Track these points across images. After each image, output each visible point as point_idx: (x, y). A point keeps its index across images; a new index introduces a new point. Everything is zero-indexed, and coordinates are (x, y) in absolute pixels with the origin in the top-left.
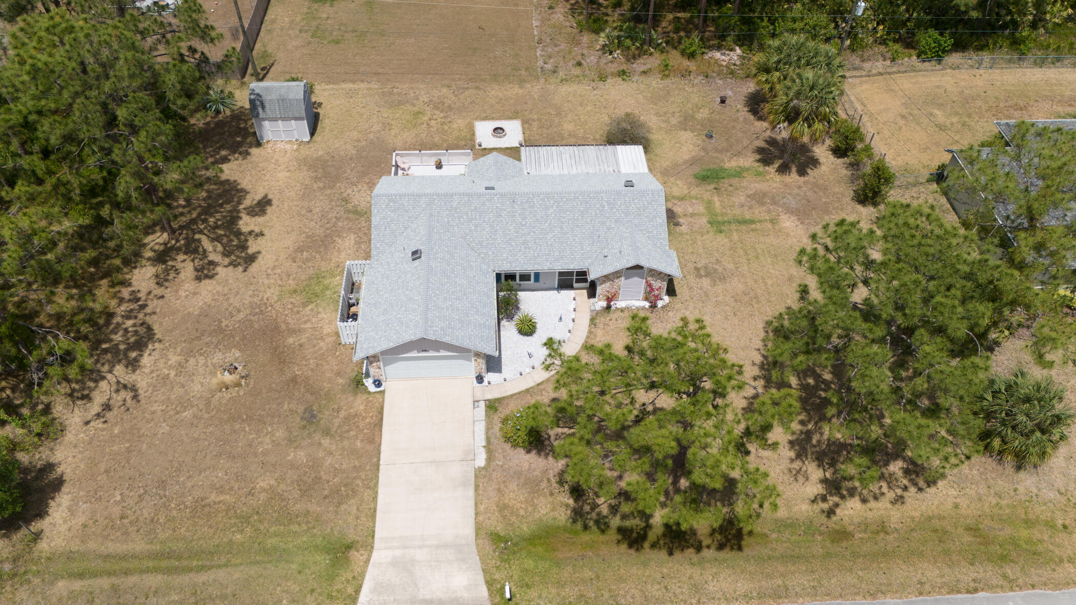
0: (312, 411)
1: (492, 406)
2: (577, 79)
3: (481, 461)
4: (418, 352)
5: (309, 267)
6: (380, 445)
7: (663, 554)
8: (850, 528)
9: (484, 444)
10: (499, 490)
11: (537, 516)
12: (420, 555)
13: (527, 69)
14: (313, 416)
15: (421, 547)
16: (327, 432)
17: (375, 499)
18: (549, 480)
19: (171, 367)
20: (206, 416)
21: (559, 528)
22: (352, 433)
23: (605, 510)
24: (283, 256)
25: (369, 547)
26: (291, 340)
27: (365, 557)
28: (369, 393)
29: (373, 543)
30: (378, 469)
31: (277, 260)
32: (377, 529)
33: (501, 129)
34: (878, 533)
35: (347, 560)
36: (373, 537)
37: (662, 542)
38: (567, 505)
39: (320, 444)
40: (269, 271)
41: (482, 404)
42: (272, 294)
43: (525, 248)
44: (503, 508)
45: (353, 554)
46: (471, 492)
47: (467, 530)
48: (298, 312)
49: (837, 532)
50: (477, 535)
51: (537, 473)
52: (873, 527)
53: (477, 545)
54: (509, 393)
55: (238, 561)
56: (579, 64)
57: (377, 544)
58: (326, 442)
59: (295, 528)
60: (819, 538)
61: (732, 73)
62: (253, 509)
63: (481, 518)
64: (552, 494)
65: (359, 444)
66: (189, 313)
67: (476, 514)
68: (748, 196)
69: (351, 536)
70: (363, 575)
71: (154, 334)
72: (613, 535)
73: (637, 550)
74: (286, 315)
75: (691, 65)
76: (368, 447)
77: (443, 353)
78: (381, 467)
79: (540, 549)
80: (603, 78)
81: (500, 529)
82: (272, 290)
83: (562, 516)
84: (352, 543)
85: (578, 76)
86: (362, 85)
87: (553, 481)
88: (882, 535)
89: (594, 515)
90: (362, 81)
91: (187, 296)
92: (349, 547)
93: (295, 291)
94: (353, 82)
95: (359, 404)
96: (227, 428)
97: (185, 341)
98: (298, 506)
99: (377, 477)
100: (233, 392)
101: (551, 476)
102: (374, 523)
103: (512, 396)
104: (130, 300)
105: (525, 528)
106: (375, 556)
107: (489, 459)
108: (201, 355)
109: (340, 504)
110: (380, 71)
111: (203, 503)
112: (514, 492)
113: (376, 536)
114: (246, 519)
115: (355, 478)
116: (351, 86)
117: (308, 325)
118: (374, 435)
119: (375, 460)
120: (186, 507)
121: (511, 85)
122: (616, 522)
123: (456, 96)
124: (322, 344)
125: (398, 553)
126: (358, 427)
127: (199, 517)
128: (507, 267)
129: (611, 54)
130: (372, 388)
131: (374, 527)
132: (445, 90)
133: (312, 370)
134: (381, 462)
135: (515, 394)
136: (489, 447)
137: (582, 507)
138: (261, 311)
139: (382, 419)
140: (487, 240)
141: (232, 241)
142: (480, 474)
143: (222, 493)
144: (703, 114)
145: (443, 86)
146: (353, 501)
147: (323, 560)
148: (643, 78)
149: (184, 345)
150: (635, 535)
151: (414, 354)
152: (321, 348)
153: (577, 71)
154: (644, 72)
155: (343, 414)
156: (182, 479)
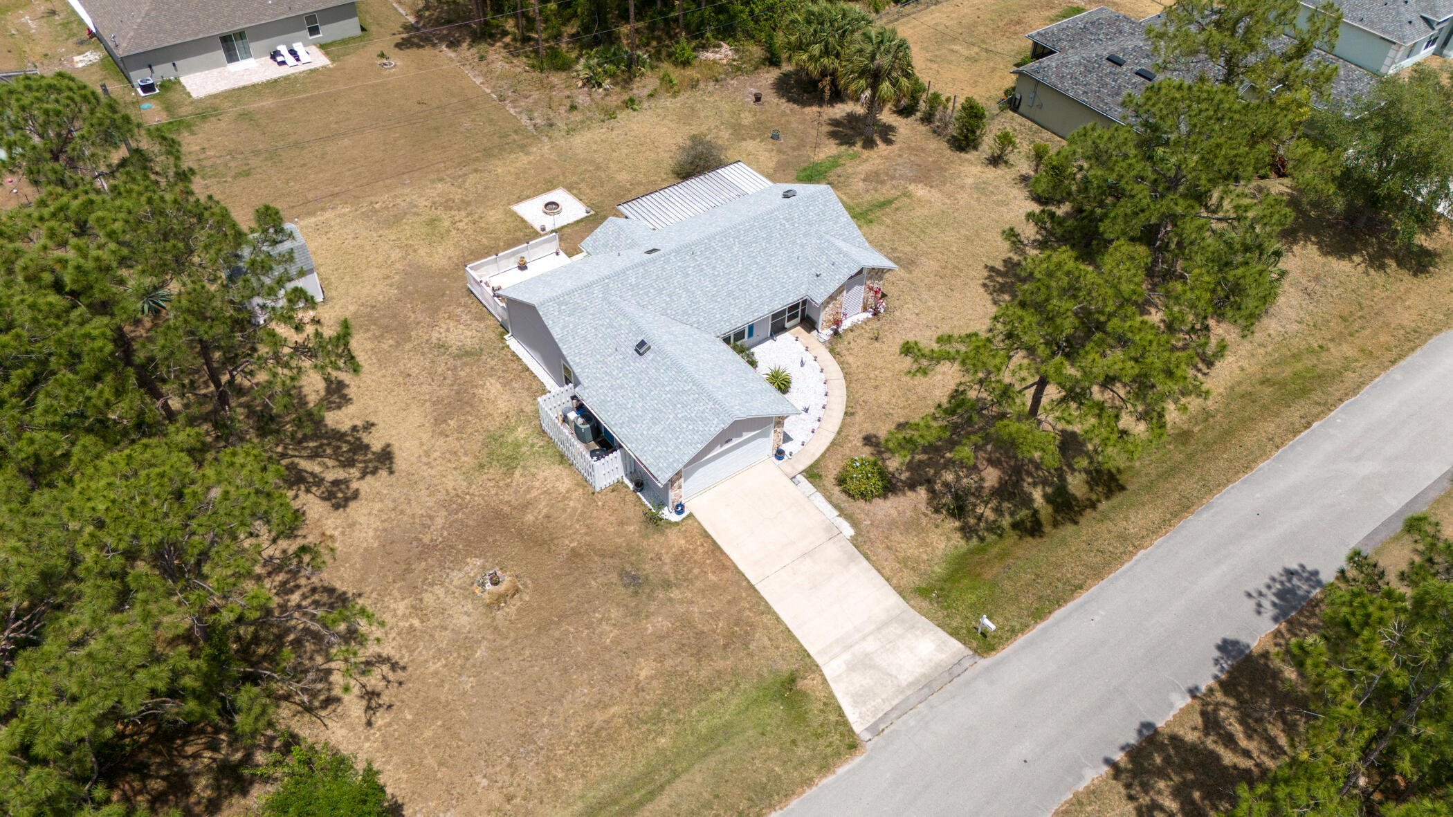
1: (813, 474)
3: (849, 531)
4: (722, 446)
6: (736, 567)
9: (837, 513)
14: (634, 578)
15: (864, 638)
16: (667, 585)
25: (813, 667)
27: (819, 679)
28: (677, 524)
29: (814, 661)
30: (756, 590)
32: (806, 646)
35: (801, 693)
36: (809, 655)
39: (670, 600)
40: (424, 459)
41: (800, 477)
42: (453, 481)
45: (801, 684)
54: (818, 455)
56: (573, 108)
58: (675, 594)
59: (717, 696)
61: (739, 69)
65: (711, 577)
67: (887, 580)
68: (864, 180)
69: (785, 668)
70: (831, 696)
75: (693, 73)
76: (725, 575)
77: (747, 435)
78: (757, 587)
80: (610, 115)
81: (918, 582)
84: (792, 674)
85: (582, 122)
87: (929, 512)
89: (982, 525)
92: (792, 680)
93: (482, 466)
95: (676, 540)
96: (545, 640)
97: (394, 582)
98: (703, 673)
99: (762, 598)
100: (516, 603)
102: (798, 642)
103: (823, 455)
105: (937, 569)
106: (827, 672)
107: (854, 523)
110: (336, 190)
112: (902, 542)
113: (811, 653)
115: (739, 612)
118: (720, 561)
119: (744, 583)
121: (513, 156)
124: (572, 504)
129: (601, 87)
131: (802, 646)
132: (439, 186)
134: (753, 582)
136: (843, 513)
139: (714, 542)
140: (690, 306)
145: (433, 181)
147: (775, 709)
148: (653, 103)
151: (718, 450)
152: (575, 509)
153: (576, 116)
154: (651, 96)
155: (667, 559)
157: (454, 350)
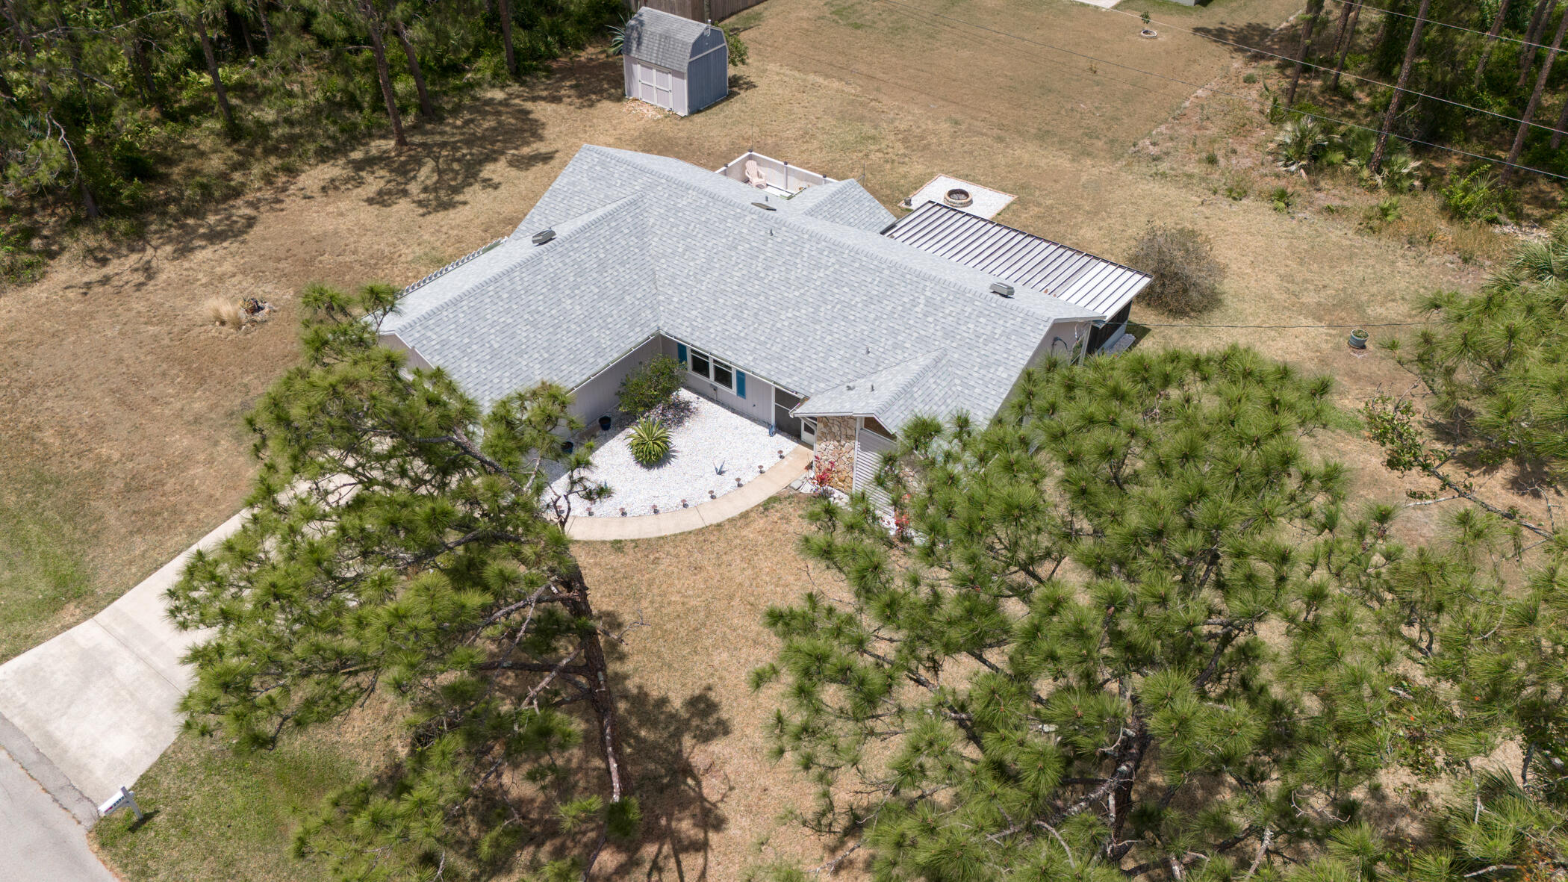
2: (1187, 181)
12: (126, 669)
13: (1113, 142)
16: (241, 435)
19: (211, 274)
20: (166, 342)
24: (482, 219)
27: (73, 620)
29: (103, 609)
30: (229, 518)
33: (966, 194)
35: (57, 609)
39: (216, 443)
40: (445, 228)
42: (412, 252)
43: (734, 317)
45: (69, 607)
56: (1212, 160)
57: (103, 616)
58: (225, 445)
59: (67, 528)
62: (60, 475)
66: (306, 231)
69: (99, 582)
70: (39, 641)
71: (247, 234)
75: (1446, 231)
79: (278, 792)
80: (1237, 194)
82: (418, 249)
83: (369, 766)
85: (1191, 176)
90: (841, 80)
91: (329, 214)
92: (78, 595)
94: (827, 76)
96: (164, 367)
97: (261, 256)
98: (100, 504)
99: (216, 525)
104: (275, 189)
108: (255, 277)
109: (138, 531)
110: (879, 76)
111: (33, 434)
113: (116, 603)
114: (41, 481)
115: (193, 510)
116: (820, 80)
120: (14, 428)
121: (1059, 153)
123: (953, 137)
125: (108, 644)
128: (684, 333)
129: (1286, 166)
132: (944, 126)
138: (376, 264)
141: (455, 179)
143: (60, 434)
145: (950, 120)
146: (154, 538)
147: (40, 591)
149: (255, 258)
153: (1197, 170)
154: (1329, 210)
156: (51, 394)
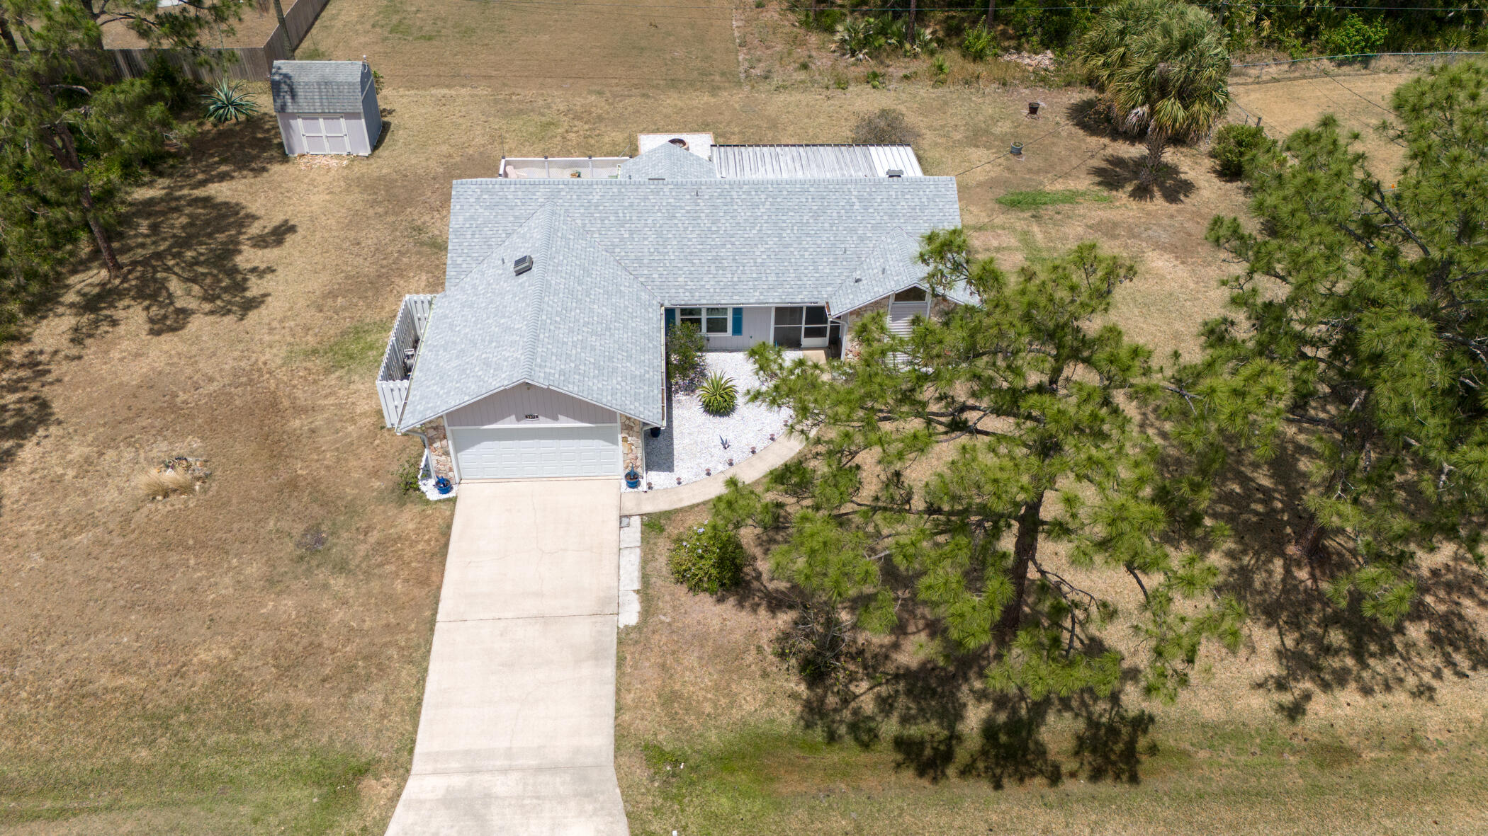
0: (318, 532)
1: (654, 524)
2: (803, 86)
3: (631, 615)
4: (518, 420)
5: (345, 318)
6: (439, 588)
7: (985, 788)
8: (1352, 742)
9: (637, 586)
10: (663, 667)
11: (736, 714)
12: (503, 786)
13: (723, 74)
14: (320, 541)
15: (505, 771)
16: (342, 567)
17: (421, 681)
18: (759, 649)
19: (70, 464)
20: (118, 541)
21: (780, 738)
22: (389, 568)
23: (868, 705)
24: (301, 303)
25: (402, 770)
26: (296, 423)
27: (391, 789)
28: (428, 502)
29: (410, 762)
30: (432, 630)
31: (291, 308)
32: (420, 737)
33: (681, 140)
34: (1405, 749)
35: (356, 794)
36: (411, 751)
37: (981, 765)
38: (794, 696)
39: (326, 586)
40: (275, 324)
41: (636, 522)
42: (273, 357)
43: (717, 269)
44: (669, 699)
45: (370, 785)
46: (609, 671)
47: (601, 740)
48: (315, 382)
49: (1325, 748)
50: (618, 748)
51: (738, 636)
52: (1396, 740)
53: (618, 768)
54: (686, 503)
55: (134, 802)
56: (805, 66)
57: (417, 766)
58: (337, 583)
59: (257, 736)
60: (1293, 759)
61: (1044, 80)
62: (180, 703)
63: (627, 717)
64: (765, 675)
65: (399, 586)
66: (121, 384)
67: (618, 709)
68: (1090, 227)
69: (369, 748)
71: (52, 414)
72: (885, 753)
73: (935, 780)
74: (294, 386)
75: (980, 68)
76: (416, 592)
77: (565, 423)
78: (438, 626)
79: (743, 777)
80: (842, 84)
81: (664, 738)
82: (275, 351)
83: (786, 716)
84: (369, 764)
85: (802, 82)
86: (463, 91)
87: (768, 650)
88: (1415, 754)
89: (847, 714)
90: (463, 86)
91: (122, 360)
92: (362, 772)
93: (315, 352)
95: (407, 520)
96: (155, 562)
97: (104, 425)
98: (269, 696)
99: (429, 642)
100: (177, 501)
101: (764, 642)
102: (416, 726)
103: (692, 507)
104: (22, 365)
105: (713, 736)
106: (412, 787)
107: (648, 610)
108: (129, 445)
109: (352, 691)
110: (494, 73)
111: (84, 690)
112: (692, 669)
113: (418, 750)
114: (161, 720)
115: (385, 645)
116: (445, 91)
117: (331, 400)
118: (429, 570)
119: (428, 613)
120: (49, 698)
121: (698, 93)
122: (890, 727)
123: (610, 104)
124: (350, 428)
125: (458, 781)
126: (400, 558)
127: (72, 717)
128: (683, 298)
129: (853, 56)
130: (432, 494)
131: (416, 732)
132: (593, 98)
133: (328, 468)
134: (439, 617)
135: (698, 505)
136: (646, 594)
137: (822, 701)
138: (251, 380)
139: (446, 545)
140: (651, 254)
141: (220, 281)
142: (625, 638)
143: (123, 672)
144: (1003, 127)
145: (590, 92)
146: (377, 685)
147: (307, 796)
148: (905, 84)
149: (101, 430)
150: (928, 752)
151: (509, 424)
152: (348, 435)
153: (802, 75)
154: (906, 77)
155: (374, 536)
156: (49, 648)
157: (424, 237)
